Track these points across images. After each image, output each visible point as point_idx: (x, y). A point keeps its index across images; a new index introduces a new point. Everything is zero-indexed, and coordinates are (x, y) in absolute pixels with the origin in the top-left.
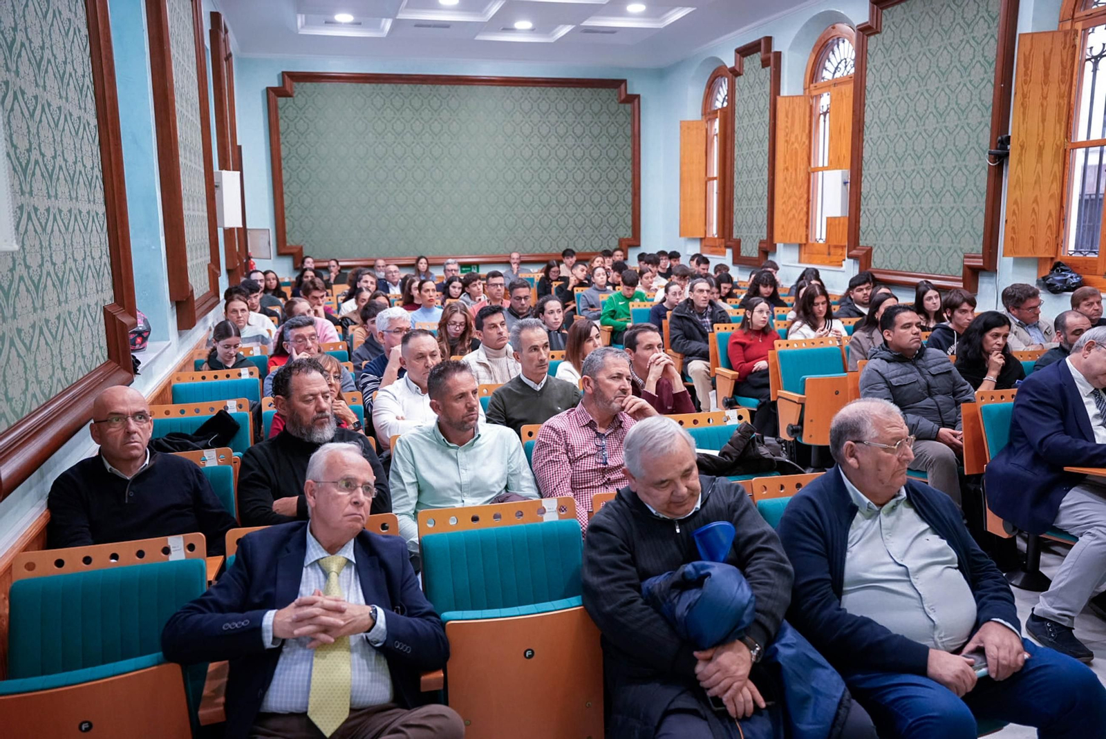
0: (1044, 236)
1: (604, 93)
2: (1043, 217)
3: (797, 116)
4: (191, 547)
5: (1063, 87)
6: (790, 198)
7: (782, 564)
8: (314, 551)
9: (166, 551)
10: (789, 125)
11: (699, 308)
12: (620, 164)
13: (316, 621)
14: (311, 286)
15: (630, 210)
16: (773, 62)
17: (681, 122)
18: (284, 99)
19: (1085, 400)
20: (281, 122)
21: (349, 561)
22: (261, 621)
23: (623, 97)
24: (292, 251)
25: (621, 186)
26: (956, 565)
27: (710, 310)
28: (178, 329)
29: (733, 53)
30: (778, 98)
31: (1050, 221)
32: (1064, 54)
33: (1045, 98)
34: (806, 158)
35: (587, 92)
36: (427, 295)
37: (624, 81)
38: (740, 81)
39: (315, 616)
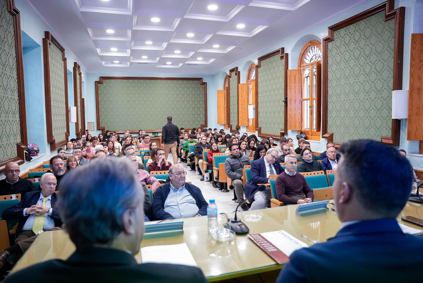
0: (298, 124)
1: (196, 82)
2: (297, 119)
3: (244, 90)
4: (17, 197)
5: (299, 84)
6: (243, 113)
7: (147, 202)
8: (42, 197)
9: (11, 198)
10: (242, 92)
11: (204, 145)
12: (201, 103)
13: (35, 210)
14: (93, 139)
15: (204, 116)
16: (238, 74)
17: (217, 90)
18: (100, 84)
19: (266, 167)
20: (99, 91)
21: (49, 199)
22: (23, 210)
23: (201, 83)
24: (101, 128)
25: (201, 109)
26: (196, 203)
27: (207, 145)
28: (51, 150)
29: (229, 71)
30: (239, 84)
31: (299, 120)
32: (299, 76)
33: (295, 87)
34: (247, 102)
35: (191, 82)
36: (127, 141)
37: (202, 78)
38: (231, 79)
39: (35, 209)
